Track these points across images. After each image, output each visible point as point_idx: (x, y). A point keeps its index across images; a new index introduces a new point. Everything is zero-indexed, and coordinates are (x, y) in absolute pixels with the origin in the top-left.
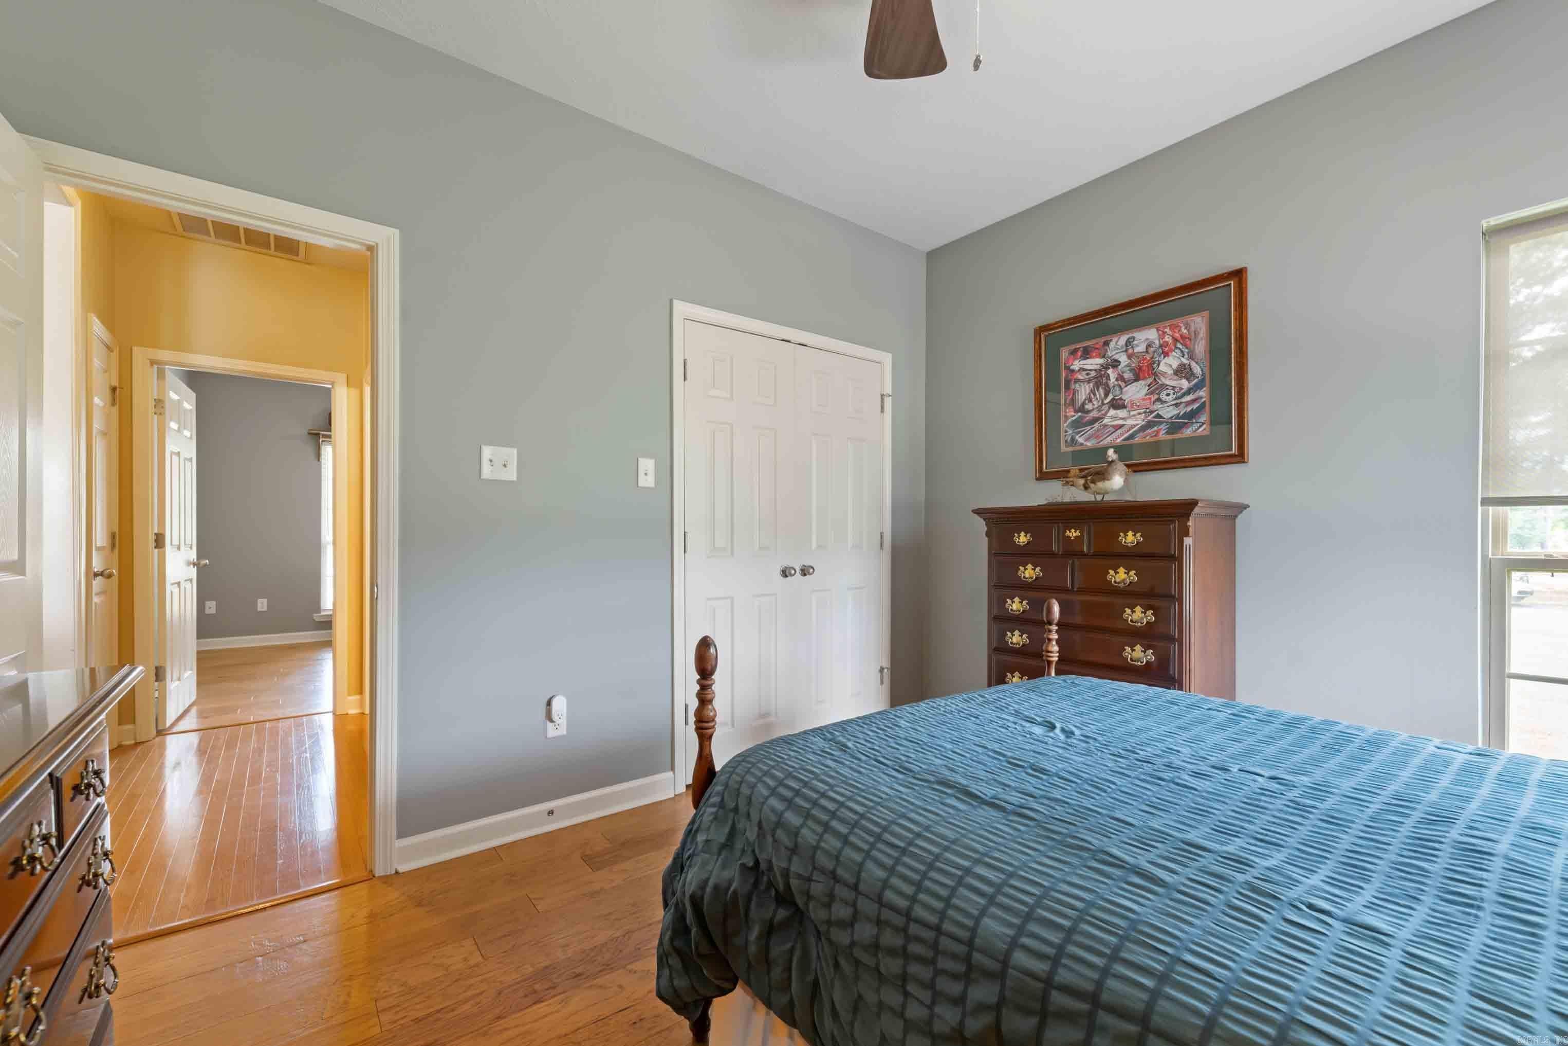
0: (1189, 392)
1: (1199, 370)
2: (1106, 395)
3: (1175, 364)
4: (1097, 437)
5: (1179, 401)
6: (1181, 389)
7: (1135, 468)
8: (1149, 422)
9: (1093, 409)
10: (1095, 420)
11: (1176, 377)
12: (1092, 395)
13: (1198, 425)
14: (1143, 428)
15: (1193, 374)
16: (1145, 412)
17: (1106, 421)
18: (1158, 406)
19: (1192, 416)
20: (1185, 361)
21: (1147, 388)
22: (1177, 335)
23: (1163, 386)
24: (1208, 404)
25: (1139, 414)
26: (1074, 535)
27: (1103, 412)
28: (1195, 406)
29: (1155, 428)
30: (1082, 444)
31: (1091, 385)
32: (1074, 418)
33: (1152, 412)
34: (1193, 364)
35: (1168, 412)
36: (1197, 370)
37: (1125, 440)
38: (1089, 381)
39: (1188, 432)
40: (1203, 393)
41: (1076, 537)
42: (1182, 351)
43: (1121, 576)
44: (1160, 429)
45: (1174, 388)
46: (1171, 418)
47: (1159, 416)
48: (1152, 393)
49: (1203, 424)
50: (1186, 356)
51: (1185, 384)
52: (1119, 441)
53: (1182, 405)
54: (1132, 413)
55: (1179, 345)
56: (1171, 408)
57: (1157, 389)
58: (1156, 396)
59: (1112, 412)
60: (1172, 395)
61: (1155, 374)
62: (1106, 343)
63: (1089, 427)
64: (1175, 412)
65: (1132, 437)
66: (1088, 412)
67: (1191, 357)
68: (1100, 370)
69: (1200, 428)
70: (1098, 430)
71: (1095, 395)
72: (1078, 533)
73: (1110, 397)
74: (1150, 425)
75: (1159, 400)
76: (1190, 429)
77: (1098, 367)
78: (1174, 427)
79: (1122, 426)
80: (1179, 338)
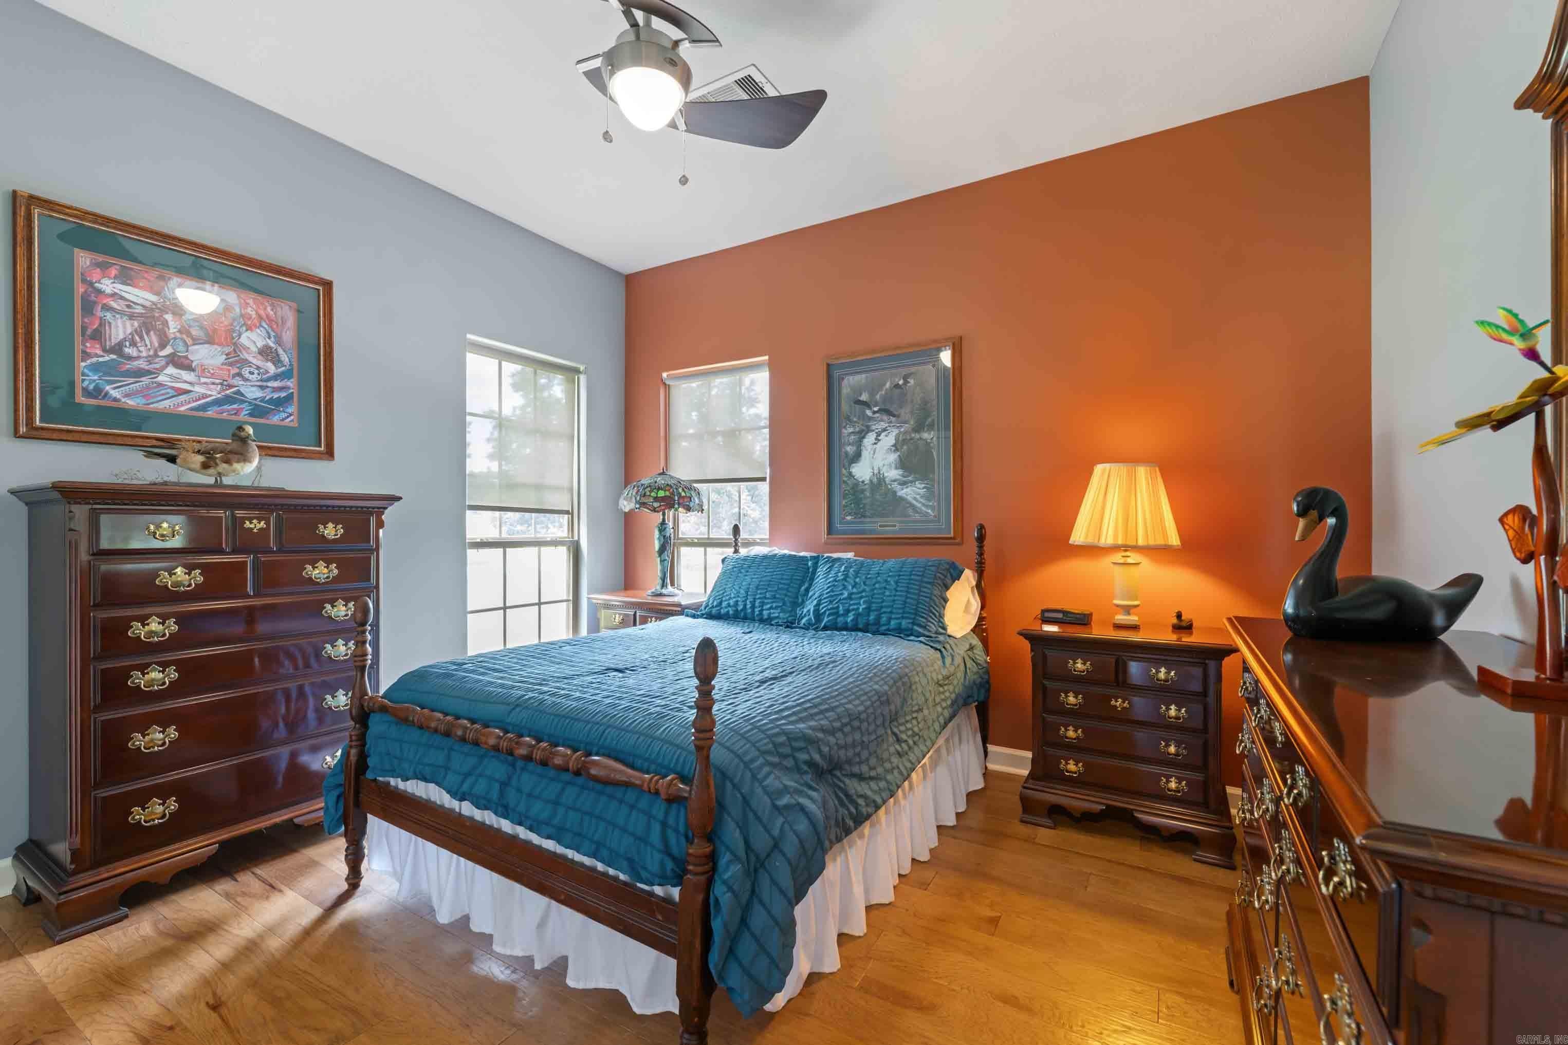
0: (275, 377)
1: (287, 359)
2: (163, 346)
3: (260, 344)
4: (146, 397)
5: (265, 384)
6: (267, 372)
8: (227, 396)
9: (138, 358)
10: (139, 373)
11: (260, 357)
12: (137, 338)
13: (286, 415)
14: (217, 402)
15: (280, 361)
16: (222, 384)
17: (161, 378)
18: (237, 381)
19: (280, 403)
20: (272, 345)
21: (224, 357)
22: (262, 312)
23: (246, 362)
24: (295, 396)
25: (213, 384)
26: (259, 526)
27: (157, 366)
28: (283, 394)
29: (235, 406)
30: (116, 400)
31: (136, 324)
32: (101, 359)
33: (230, 386)
34: (280, 351)
35: (252, 392)
36: (285, 358)
37: (192, 409)
38: (132, 317)
39: (275, 419)
40: (291, 383)
41: (261, 529)
42: (268, 332)
43: (320, 572)
44: (242, 409)
45: (258, 368)
46: (255, 399)
47: (239, 393)
48: (231, 364)
49: (291, 415)
50: (272, 339)
51: (272, 369)
52: (182, 409)
53: (268, 390)
54: (203, 380)
55: (264, 324)
56: (254, 389)
57: (237, 362)
58: (237, 371)
59: (171, 370)
60: (256, 376)
61: (235, 344)
63: (132, 380)
64: (259, 394)
65: (204, 408)
66: (130, 358)
67: (279, 341)
68: (152, 309)
69: (288, 417)
70: (148, 388)
71: (142, 338)
72: (262, 524)
73: (168, 351)
74: (228, 400)
75: (239, 375)
76: (277, 417)
77: (148, 304)
78: (258, 411)
79: (188, 392)
80: (265, 317)
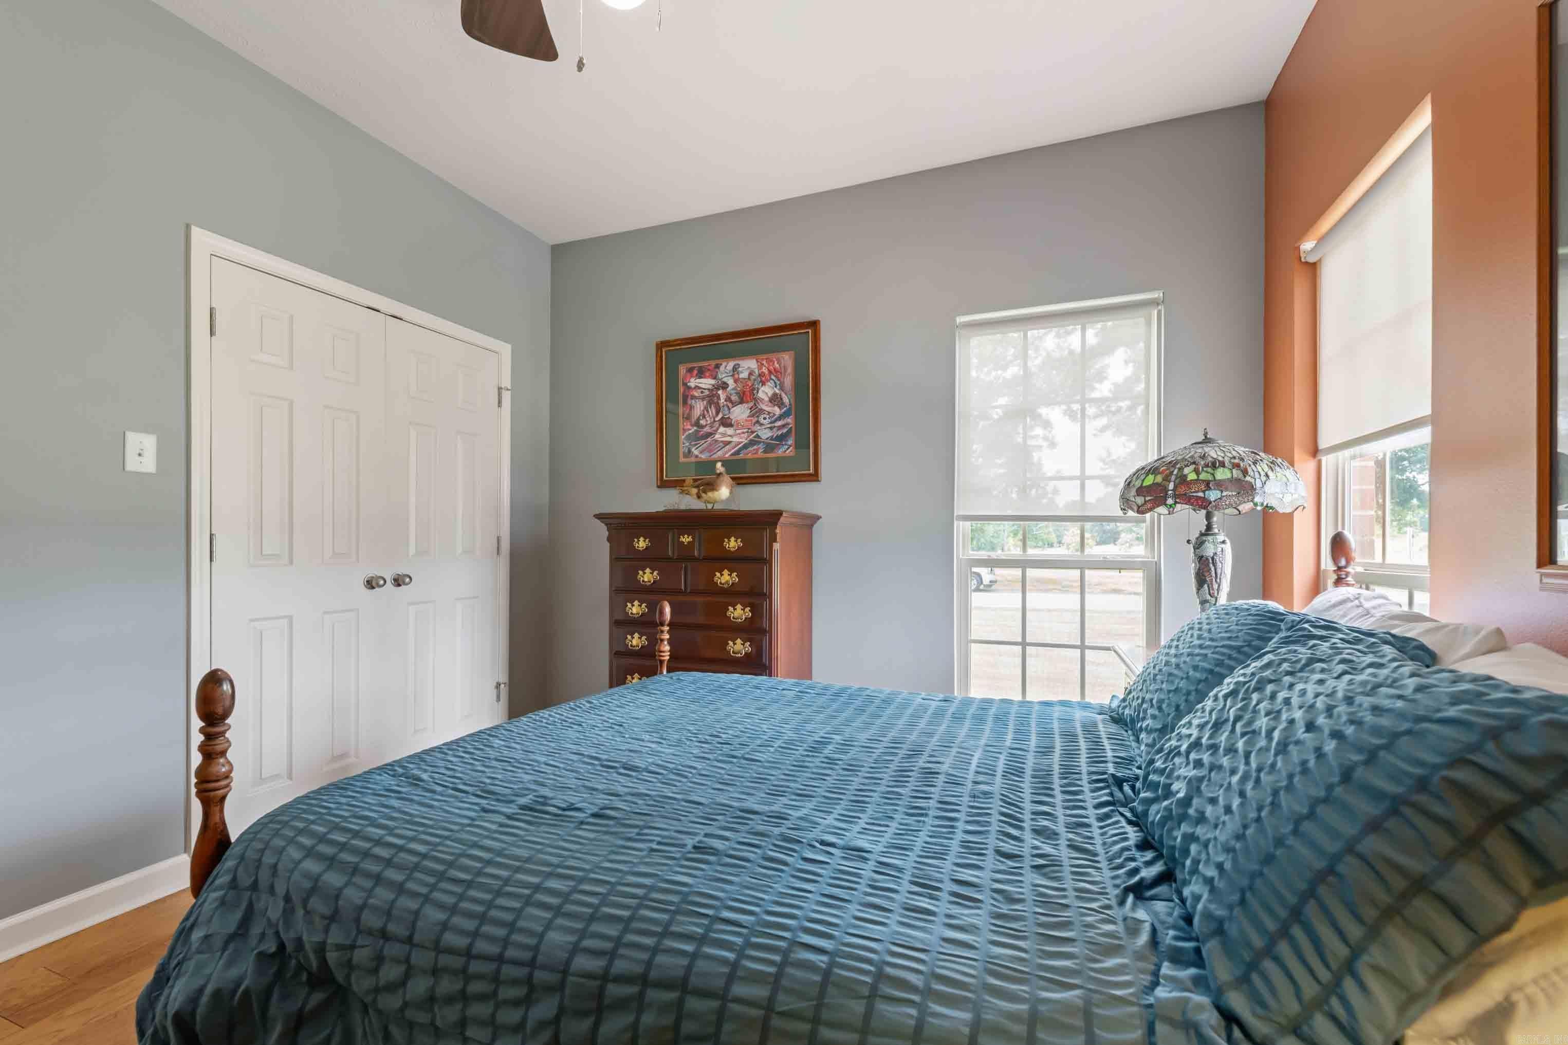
0: (780, 418)
1: (788, 401)
2: (717, 414)
3: (770, 393)
4: (710, 451)
5: (773, 425)
6: (774, 415)
7: (739, 481)
8: (751, 440)
9: (706, 425)
11: (770, 404)
12: (706, 412)
13: (787, 447)
14: (745, 447)
15: (783, 404)
16: (748, 432)
17: (717, 436)
18: (757, 427)
19: (782, 438)
20: (777, 391)
21: (749, 411)
22: (771, 368)
23: (761, 411)
24: (793, 429)
25: (743, 433)
26: (687, 540)
27: (714, 429)
28: (785, 430)
29: (755, 447)
30: (697, 456)
31: (705, 402)
32: (690, 432)
33: (753, 432)
34: (783, 395)
35: (765, 433)
36: (786, 400)
37: (732, 455)
38: (703, 399)
39: (780, 452)
40: (790, 420)
41: (689, 542)
42: (775, 383)
43: (725, 578)
44: (759, 448)
45: (769, 413)
46: (767, 439)
47: (758, 436)
48: (753, 416)
49: (790, 446)
50: (778, 387)
51: (777, 411)
52: (727, 456)
53: (775, 430)
54: (738, 432)
55: (773, 377)
56: (767, 430)
57: (756, 412)
58: (756, 419)
59: (722, 429)
60: (767, 420)
61: (755, 399)
62: (717, 366)
63: (703, 442)
64: (770, 434)
65: (737, 453)
66: (703, 427)
67: (782, 389)
68: (712, 390)
69: (787, 450)
70: (710, 445)
71: (708, 412)
72: (690, 539)
73: (720, 416)
74: (752, 443)
75: (758, 422)
76: (781, 450)
77: (710, 387)
78: (769, 448)
79: (730, 442)
80: (773, 371)
